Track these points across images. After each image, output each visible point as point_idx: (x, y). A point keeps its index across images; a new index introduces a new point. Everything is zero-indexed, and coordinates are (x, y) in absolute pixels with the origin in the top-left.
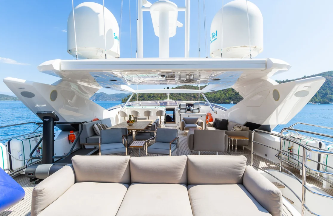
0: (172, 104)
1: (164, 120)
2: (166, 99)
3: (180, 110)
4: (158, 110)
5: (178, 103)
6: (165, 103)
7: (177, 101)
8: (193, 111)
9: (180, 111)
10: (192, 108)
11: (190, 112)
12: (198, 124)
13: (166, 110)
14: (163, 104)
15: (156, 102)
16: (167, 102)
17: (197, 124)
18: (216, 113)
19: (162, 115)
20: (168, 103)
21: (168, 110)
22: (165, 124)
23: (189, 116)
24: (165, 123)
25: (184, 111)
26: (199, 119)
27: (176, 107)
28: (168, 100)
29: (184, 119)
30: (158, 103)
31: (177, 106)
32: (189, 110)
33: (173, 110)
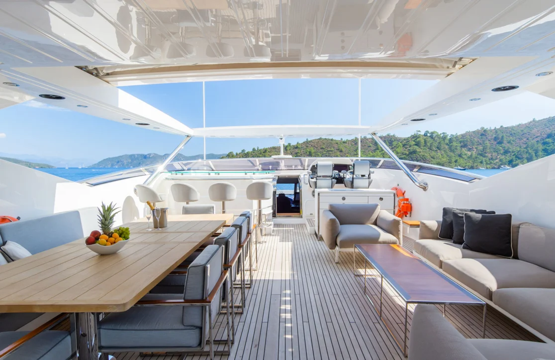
0: (291, 166)
1: (271, 208)
2: (276, 154)
3: (314, 180)
4: (254, 181)
5: (306, 164)
6: (275, 166)
7: (303, 158)
8: (352, 182)
9: (316, 183)
10: (348, 176)
11: (343, 185)
12: (378, 223)
13: (275, 182)
14: (270, 167)
15: (252, 163)
16: (280, 161)
17: (375, 223)
18: (425, 189)
19: (264, 198)
20: (282, 164)
21: (281, 180)
22: (275, 219)
23: (344, 199)
24: (274, 215)
25: (328, 182)
26: (379, 207)
27: (304, 175)
28: (282, 155)
29: (333, 210)
30: (258, 164)
31: (305, 172)
32: (340, 180)
33: (295, 181)
